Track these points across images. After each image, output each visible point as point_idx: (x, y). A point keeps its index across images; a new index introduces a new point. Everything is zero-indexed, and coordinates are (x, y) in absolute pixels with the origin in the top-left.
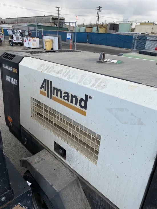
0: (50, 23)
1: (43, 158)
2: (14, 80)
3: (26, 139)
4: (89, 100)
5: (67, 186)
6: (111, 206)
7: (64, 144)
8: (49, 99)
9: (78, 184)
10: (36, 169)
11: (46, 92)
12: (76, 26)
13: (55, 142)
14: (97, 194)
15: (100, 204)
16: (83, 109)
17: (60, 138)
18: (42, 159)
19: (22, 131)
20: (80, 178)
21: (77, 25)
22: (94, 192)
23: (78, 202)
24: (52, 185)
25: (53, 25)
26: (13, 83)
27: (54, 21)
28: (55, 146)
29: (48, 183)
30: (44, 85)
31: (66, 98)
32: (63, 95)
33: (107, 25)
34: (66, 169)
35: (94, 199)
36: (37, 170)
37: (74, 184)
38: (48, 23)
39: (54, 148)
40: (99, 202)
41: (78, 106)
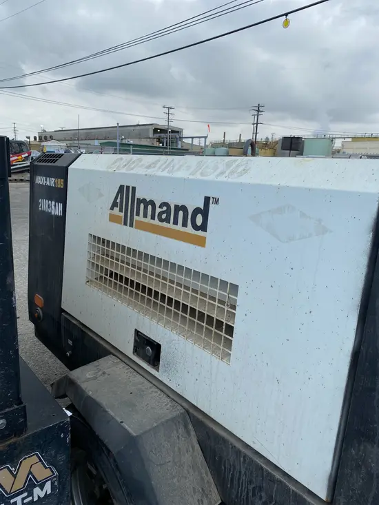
0: (148, 140)
1: (105, 371)
2: (55, 206)
3: (70, 342)
4: (212, 206)
5: (157, 426)
6: (267, 471)
7: (157, 330)
8: (128, 228)
9: (186, 426)
10: (86, 391)
11: (122, 214)
12: (206, 146)
13: (136, 330)
14: (231, 444)
15: (240, 472)
16: (200, 233)
17: (147, 319)
18: (104, 373)
19: (63, 324)
20: (191, 411)
21: (207, 143)
22: (224, 441)
23: (186, 472)
24: (122, 422)
25: (156, 144)
26: (53, 213)
27: (157, 135)
28: (135, 341)
29: (113, 418)
30: (118, 200)
31: (164, 216)
32: (158, 210)
33: (277, 142)
34: (159, 392)
35: (225, 461)
36: (90, 393)
37: (175, 424)
38: (145, 140)
39: (134, 347)
40: (238, 467)
41: (189, 229)
